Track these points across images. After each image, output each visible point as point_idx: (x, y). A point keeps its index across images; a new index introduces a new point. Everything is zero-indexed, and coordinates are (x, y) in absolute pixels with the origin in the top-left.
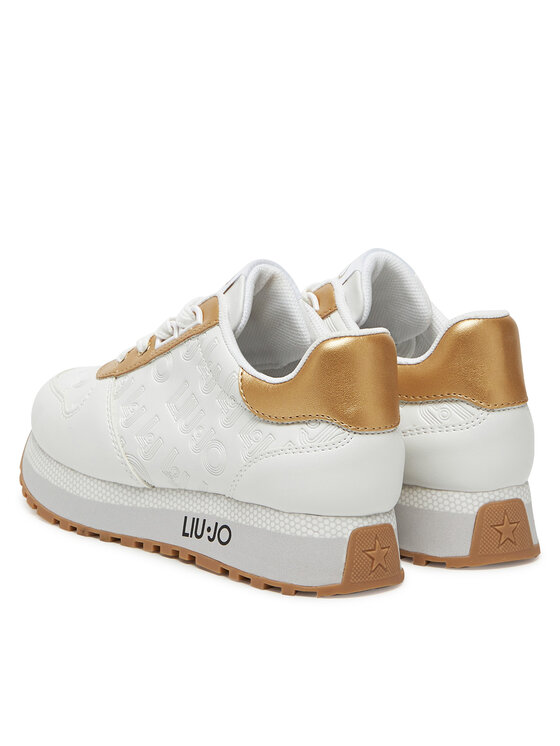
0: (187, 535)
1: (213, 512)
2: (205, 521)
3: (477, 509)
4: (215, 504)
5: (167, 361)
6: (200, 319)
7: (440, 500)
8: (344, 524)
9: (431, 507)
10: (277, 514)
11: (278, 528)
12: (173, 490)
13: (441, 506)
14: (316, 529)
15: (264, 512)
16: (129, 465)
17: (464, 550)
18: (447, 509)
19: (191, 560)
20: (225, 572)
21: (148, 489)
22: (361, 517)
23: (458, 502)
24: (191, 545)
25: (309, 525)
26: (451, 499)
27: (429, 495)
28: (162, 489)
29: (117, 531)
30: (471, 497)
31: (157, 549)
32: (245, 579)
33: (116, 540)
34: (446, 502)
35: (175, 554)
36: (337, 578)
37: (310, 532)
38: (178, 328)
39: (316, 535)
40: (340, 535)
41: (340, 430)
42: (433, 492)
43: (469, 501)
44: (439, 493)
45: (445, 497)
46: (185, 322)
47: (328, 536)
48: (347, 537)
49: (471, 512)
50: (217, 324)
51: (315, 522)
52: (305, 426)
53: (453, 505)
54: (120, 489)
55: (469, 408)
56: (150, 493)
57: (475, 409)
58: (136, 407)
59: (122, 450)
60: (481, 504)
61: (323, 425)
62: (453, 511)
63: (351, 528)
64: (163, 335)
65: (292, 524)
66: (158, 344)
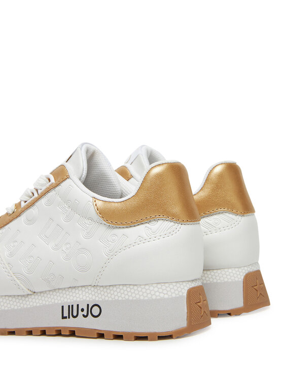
0: (66, 318)
1: (83, 298)
2: (78, 305)
3: (242, 277)
4: (84, 292)
5: (33, 211)
6: (53, 180)
7: (221, 275)
8: (182, 287)
9: (215, 281)
10: (135, 288)
11: (138, 296)
12: (50, 291)
13: (222, 279)
14: (165, 292)
15: (125, 288)
16: (17, 280)
17: (239, 303)
18: (226, 280)
19: (72, 334)
20: (101, 336)
21: (31, 295)
22: (190, 281)
23: (232, 274)
24: (71, 323)
25: (161, 290)
26: (227, 273)
27: (212, 274)
28: (41, 292)
29: (11, 327)
30: (238, 271)
31: (43, 333)
32: (118, 337)
33: (12, 333)
34: (225, 276)
35: (59, 333)
36: (183, 324)
37: (162, 295)
38: (37, 190)
39: (166, 296)
40: (181, 294)
41: (172, 223)
42: (215, 271)
43: (238, 273)
44: (219, 271)
45: (223, 273)
46: (42, 185)
47: (174, 295)
48: (185, 294)
49: (240, 280)
50: (68, 177)
51: (164, 287)
52: (147, 225)
53: (229, 277)
54: (10, 298)
55: (231, 216)
56: (33, 296)
57: (234, 216)
58: (16, 244)
59: (10, 271)
60: (245, 274)
61: (160, 222)
62: (230, 280)
63: (187, 289)
64: (26, 198)
65: (148, 291)
66: (23, 204)
